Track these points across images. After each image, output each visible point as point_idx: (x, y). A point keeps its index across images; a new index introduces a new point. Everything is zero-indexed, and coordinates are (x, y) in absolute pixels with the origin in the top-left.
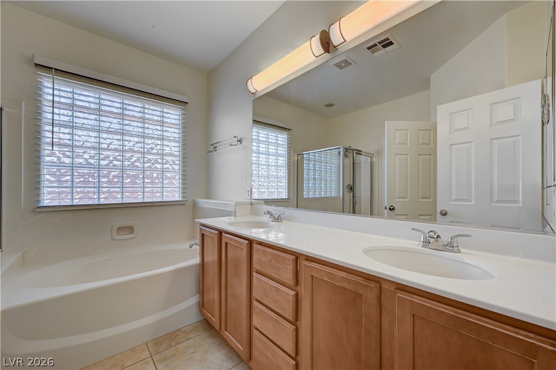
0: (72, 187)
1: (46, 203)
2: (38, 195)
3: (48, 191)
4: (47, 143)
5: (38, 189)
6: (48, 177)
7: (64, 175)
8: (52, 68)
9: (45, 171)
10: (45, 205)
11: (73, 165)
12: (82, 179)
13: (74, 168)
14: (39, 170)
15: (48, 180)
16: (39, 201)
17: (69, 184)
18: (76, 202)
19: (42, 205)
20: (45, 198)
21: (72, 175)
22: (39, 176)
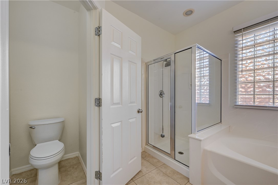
0: (254, 95)
1: (240, 103)
2: (236, 99)
3: (241, 97)
4: (240, 71)
5: (236, 96)
6: (241, 89)
7: (249, 88)
8: (241, 29)
9: (240, 86)
10: (239, 104)
11: (254, 81)
12: (261, 90)
13: (255, 83)
14: (236, 86)
15: (241, 91)
16: (236, 102)
17: (252, 93)
18: (257, 104)
19: (237, 104)
20: (239, 100)
21: (254, 87)
22: (236, 89)
